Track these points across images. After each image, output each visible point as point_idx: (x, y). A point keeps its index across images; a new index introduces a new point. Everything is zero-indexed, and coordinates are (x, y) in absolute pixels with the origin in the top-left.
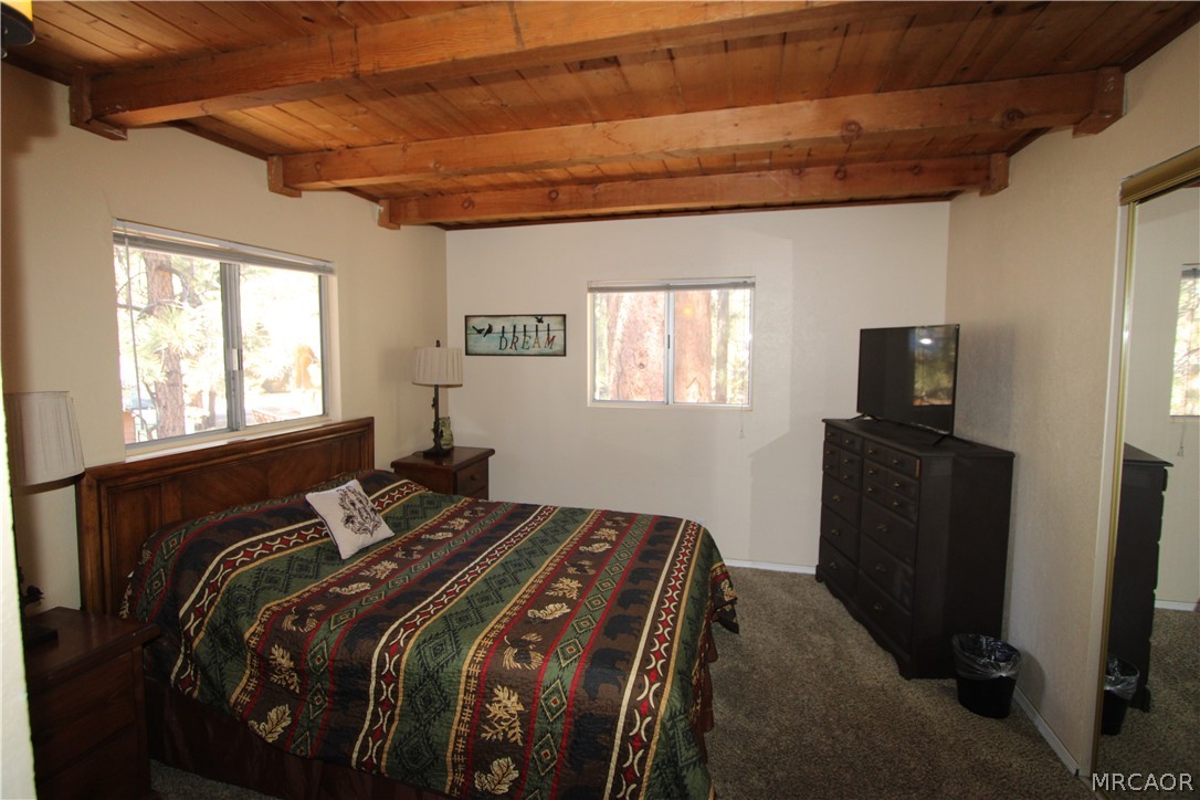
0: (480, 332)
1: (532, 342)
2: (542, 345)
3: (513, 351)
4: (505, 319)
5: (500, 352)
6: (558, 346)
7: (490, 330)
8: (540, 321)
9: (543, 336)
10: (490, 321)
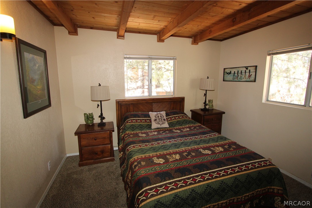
0: (227, 73)
1: (243, 76)
2: (247, 78)
3: (236, 80)
4: (235, 69)
5: (233, 80)
6: (252, 78)
7: (230, 73)
8: (247, 69)
9: (247, 74)
10: (231, 70)
